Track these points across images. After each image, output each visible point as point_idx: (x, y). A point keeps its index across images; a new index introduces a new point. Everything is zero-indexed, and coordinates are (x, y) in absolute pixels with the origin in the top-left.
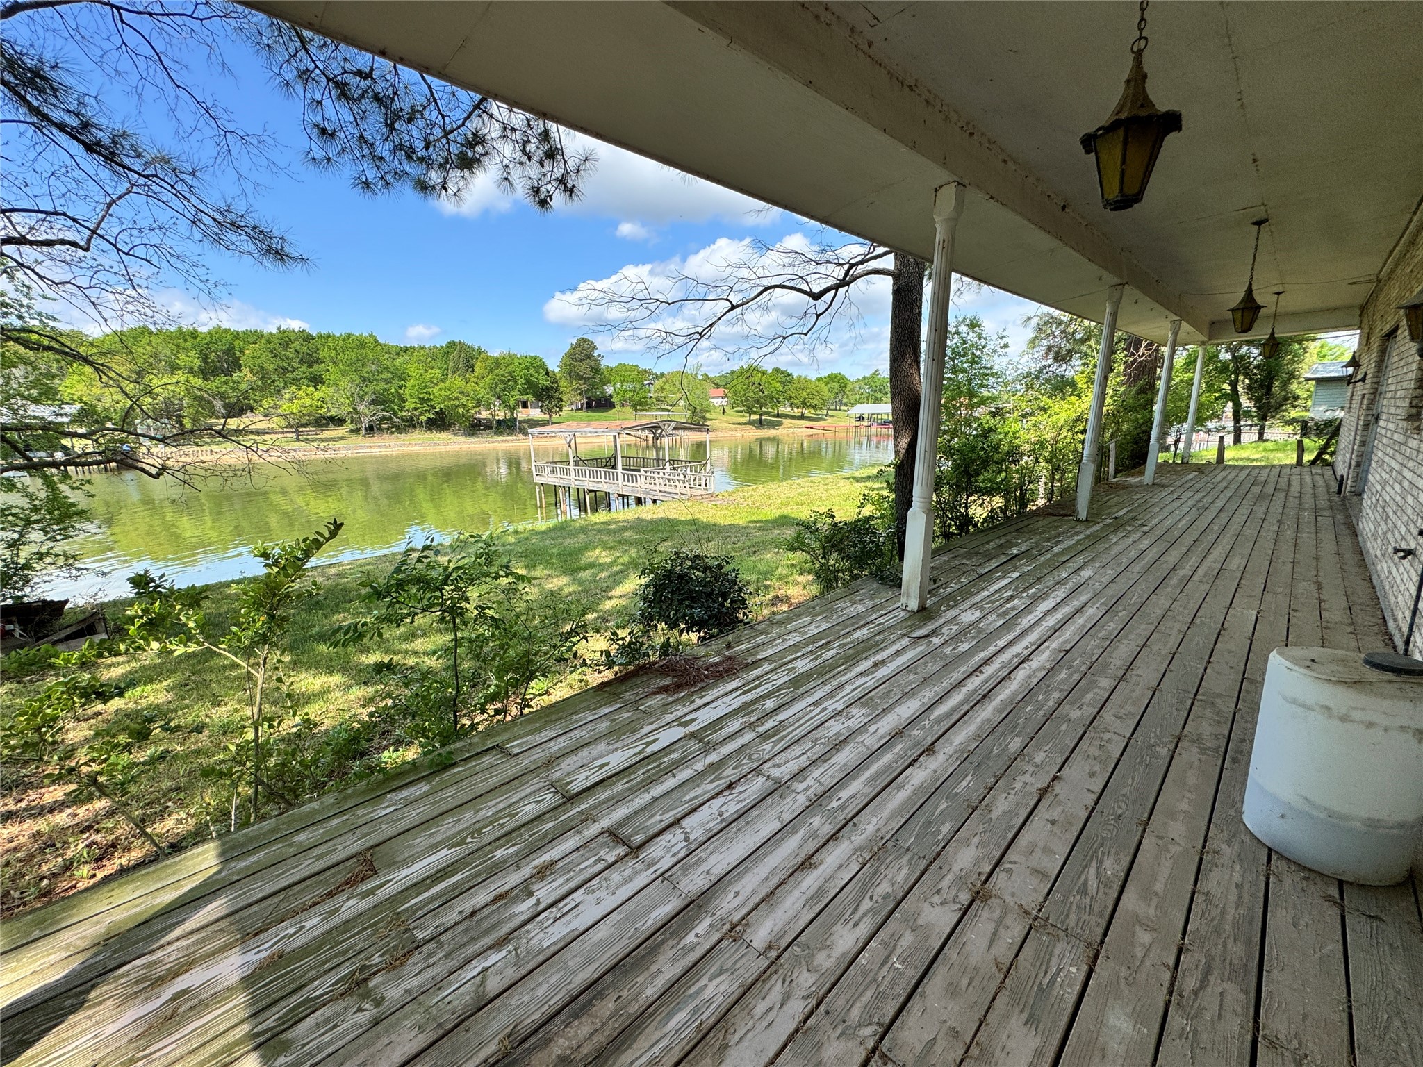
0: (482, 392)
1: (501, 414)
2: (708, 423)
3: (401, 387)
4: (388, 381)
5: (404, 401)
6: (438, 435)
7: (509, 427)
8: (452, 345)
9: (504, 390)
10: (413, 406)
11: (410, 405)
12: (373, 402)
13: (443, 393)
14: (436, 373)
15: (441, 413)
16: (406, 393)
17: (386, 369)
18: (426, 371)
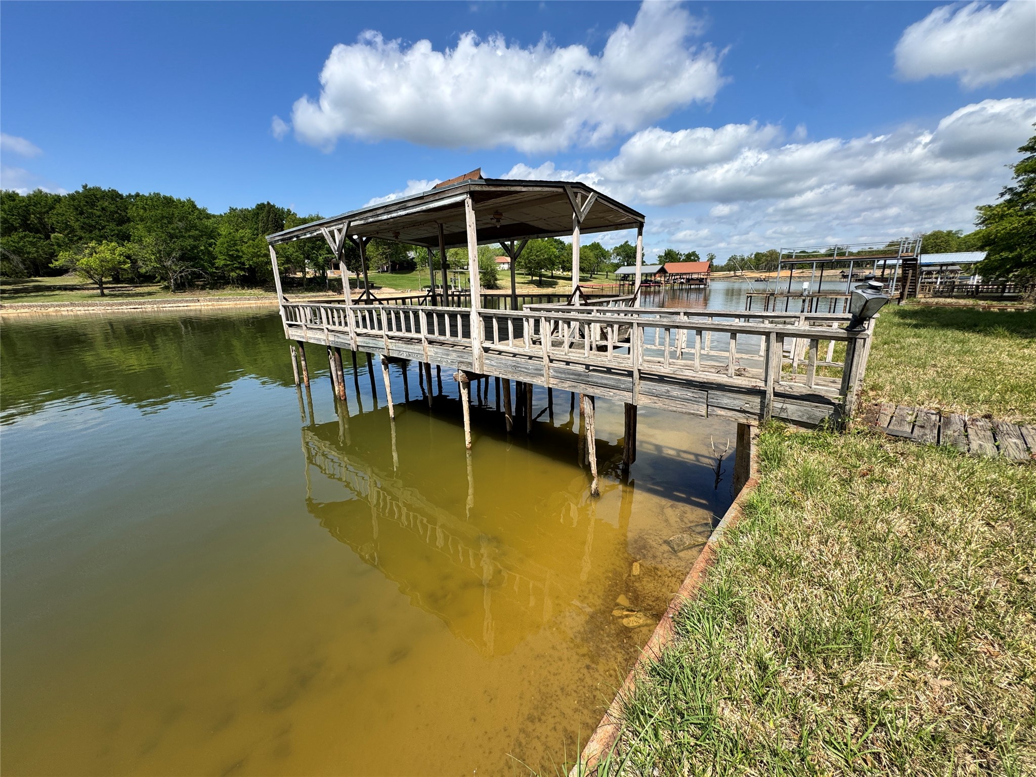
0: (291, 250)
1: (310, 273)
2: (498, 282)
3: (210, 245)
4: (196, 238)
5: (215, 258)
6: (249, 291)
7: (319, 284)
8: (261, 207)
9: (313, 248)
10: (223, 262)
11: (220, 262)
12: (182, 258)
13: (251, 250)
14: (246, 233)
15: (251, 270)
16: (216, 250)
17: (194, 227)
18: (237, 230)
